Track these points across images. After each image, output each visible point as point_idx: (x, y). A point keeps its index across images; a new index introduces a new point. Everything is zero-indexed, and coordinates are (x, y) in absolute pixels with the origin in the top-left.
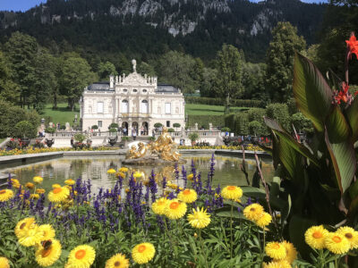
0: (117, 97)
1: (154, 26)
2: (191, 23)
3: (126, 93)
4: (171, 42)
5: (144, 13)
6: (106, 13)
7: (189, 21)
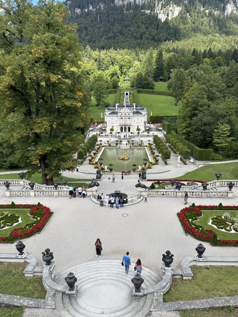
1: (147, 13)
2: (177, 8)
3: (122, 115)
4: (160, 27)
5: (141, 2)
6: (112, 4)
7: (175, 6)
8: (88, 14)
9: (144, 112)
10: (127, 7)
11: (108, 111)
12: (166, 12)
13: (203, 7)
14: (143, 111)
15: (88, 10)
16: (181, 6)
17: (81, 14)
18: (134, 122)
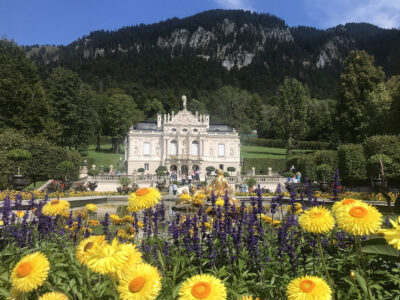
0: (165, 138)
1: (205, 59)
2: (248, 54)
3: (175, 133)
4: (225, 76)
5: (196, 45)
6: (153, 46)
7: (246, 52)
10: (176, 50)
12: (232, 59)
13: (286, 56)
15: (116, 51)
16: (254, 52)
17: (104, 55)
18: (211, 154)
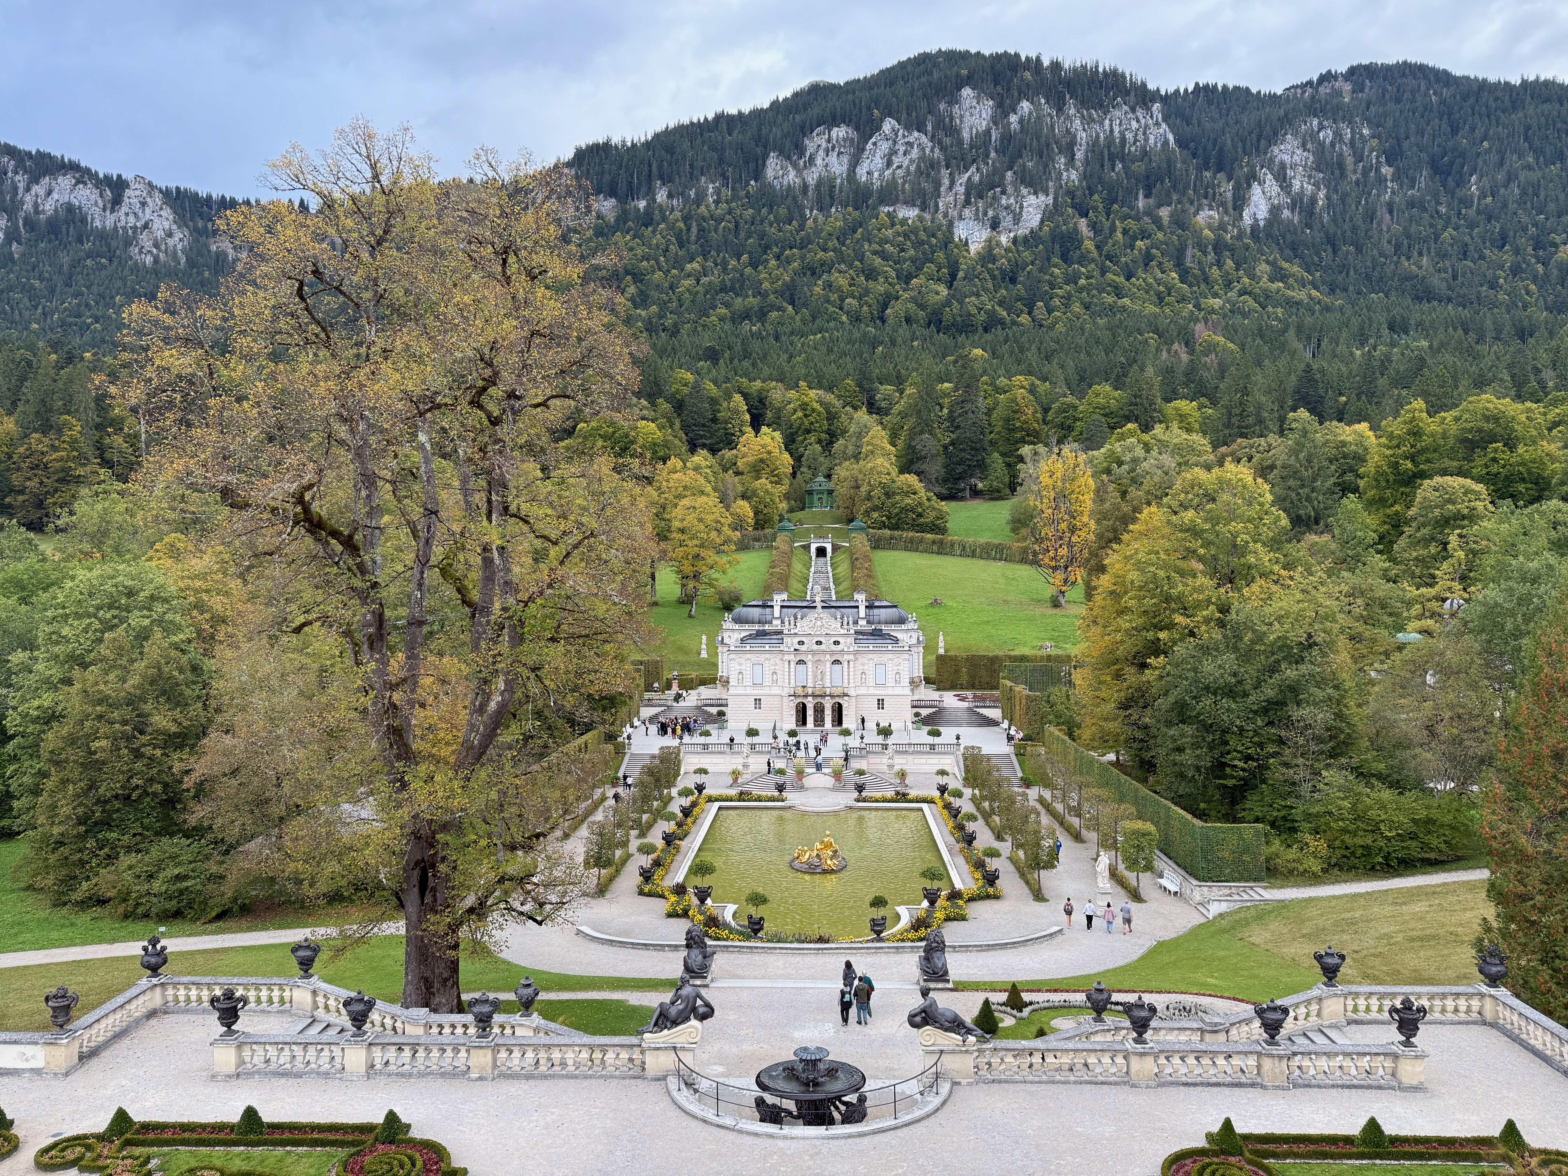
0: (787, 658)
1: (904, 221)
2: (1032, 197)
3: (803, 648)
4: (961, 274)
5: (876, 175)
6: (752, 183)
7: (1024, 191)
8: (647, 220)
9: (907, 635)
10: (819, 193)
11: (737, 627)
12: (985, 214)
13: (1147, 196)
14: (903, 627)
15: (648, 204)
16: (1051, 190)
17: (617, 220)
18: (863, 682)
